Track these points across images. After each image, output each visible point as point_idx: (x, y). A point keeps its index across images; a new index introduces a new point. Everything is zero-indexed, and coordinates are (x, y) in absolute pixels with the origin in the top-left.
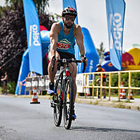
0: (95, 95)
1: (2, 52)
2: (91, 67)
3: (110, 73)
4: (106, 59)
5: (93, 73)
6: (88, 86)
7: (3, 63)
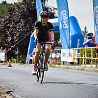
0: (82, 64)
1: (16, 34)
2: (78, 44)
3: (92, 48)
4: (89, 38)
5: (80, 48)
6: (76, 57)
7: (17, 42)
